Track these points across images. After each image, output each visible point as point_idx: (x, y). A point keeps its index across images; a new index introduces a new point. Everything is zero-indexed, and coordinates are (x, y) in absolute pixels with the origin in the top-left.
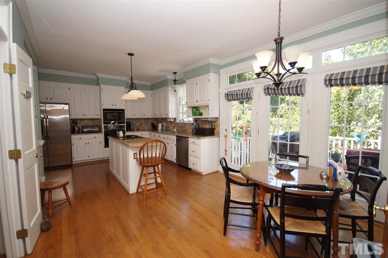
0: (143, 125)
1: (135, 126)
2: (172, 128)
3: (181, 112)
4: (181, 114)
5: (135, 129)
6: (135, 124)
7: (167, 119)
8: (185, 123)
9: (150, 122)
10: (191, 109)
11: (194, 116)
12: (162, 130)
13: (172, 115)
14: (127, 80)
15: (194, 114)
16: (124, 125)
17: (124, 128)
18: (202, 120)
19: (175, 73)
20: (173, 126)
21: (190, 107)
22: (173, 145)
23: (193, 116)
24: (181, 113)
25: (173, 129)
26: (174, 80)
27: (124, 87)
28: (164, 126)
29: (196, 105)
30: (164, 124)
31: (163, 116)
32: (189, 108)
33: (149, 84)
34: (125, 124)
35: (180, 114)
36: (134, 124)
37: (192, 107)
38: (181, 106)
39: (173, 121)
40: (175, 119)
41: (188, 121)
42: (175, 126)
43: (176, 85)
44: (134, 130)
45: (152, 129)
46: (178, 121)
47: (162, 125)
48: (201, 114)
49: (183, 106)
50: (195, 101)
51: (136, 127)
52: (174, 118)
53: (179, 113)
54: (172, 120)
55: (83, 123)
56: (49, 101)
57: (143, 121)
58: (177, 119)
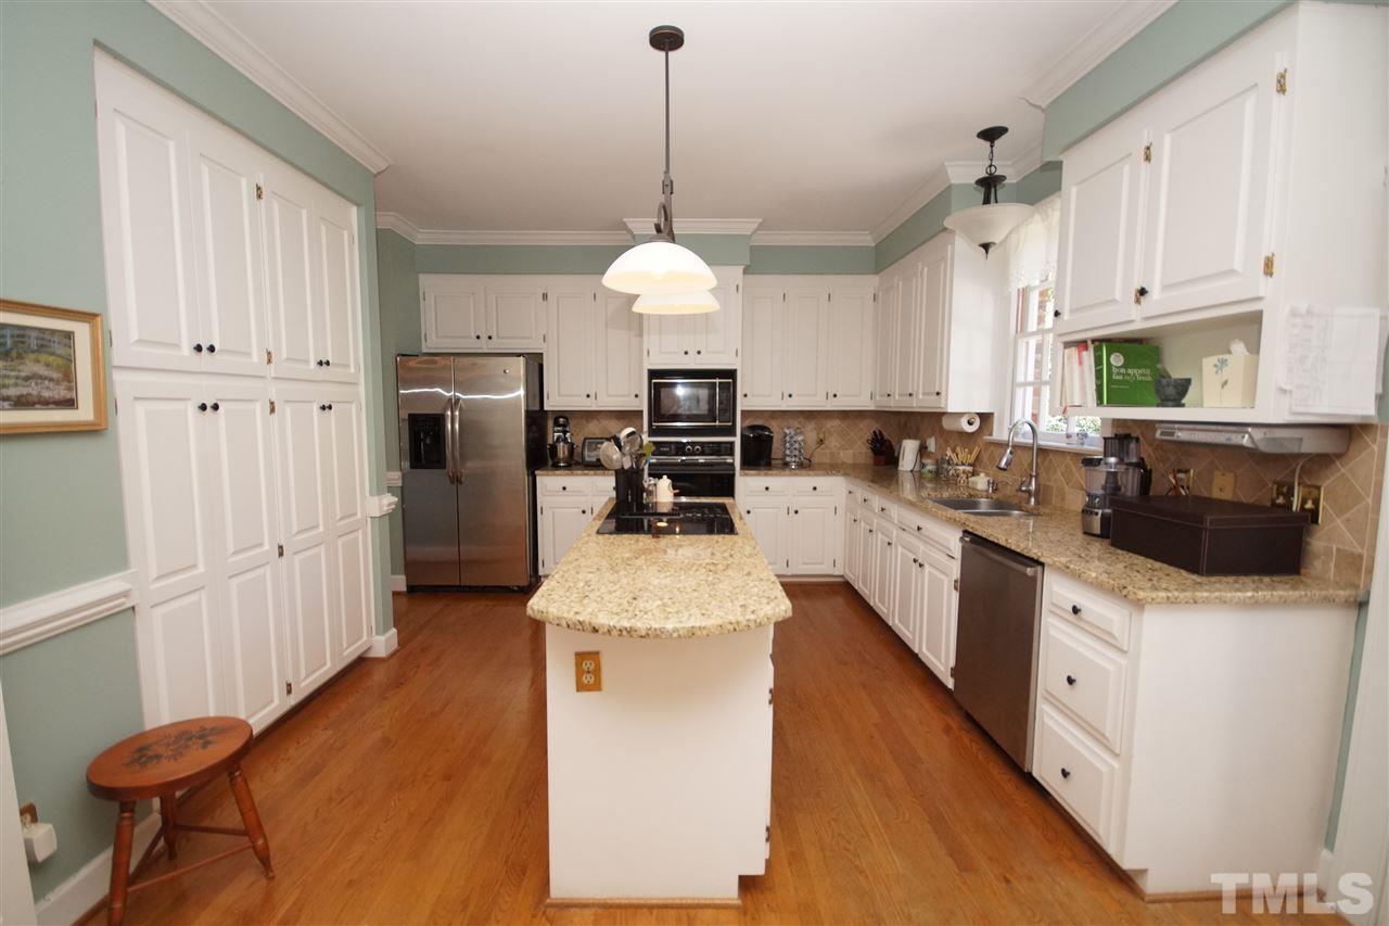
0: (833, 442)
1: (791, 445)
2: (970, 469)
3: (1031, 378)
4: (1030, 390)
5: (788, 459)
6: (791, 437)
7: (940, 415)
8: (1043, 451)
9: (866, 430)
10: (1089, 357)
11: (1111, 403)
12: (918, 476)
13: (963, 396)
14: (753, 233)
15: (1111, 391)
16: (732, 444)
17: (732, 453)
18: (1182, 435)
19: (991, 135)
20: (971, 461)
21: (1082, 345)
22: (946, 579)
23: (1100, 402)
24: (1030, 384)
25: (974, 474)
26: (981, 182)
27: (740, 269)
28: (929, 455)
29: (1133, 319)
30: (932, 444)
31: (920, 403)
32: (1074, 351)
33: (867, 240)
34: (735, 435)
35: (1019, 392)
36: (788, 438)
37: (1099, 342)
38: (1033, 342)
39: (971, 429)
40: (985, 418)
41: (1068, 436)
42: (985, 457)
43: (992, 208)
44: (786, 465)
45: (872, 462)
46: (1000, 433)
47: (923, 450)
48: (1171, 391)
49: (1039, 337)
50: (1123, 292)
51: (797, 453)
52: (981, 415)
53: (1014, 385)
54: (970, 423)
55: (593, 429)
56: (484, 346)
57: (835, 423)
58: (1001, 424)
